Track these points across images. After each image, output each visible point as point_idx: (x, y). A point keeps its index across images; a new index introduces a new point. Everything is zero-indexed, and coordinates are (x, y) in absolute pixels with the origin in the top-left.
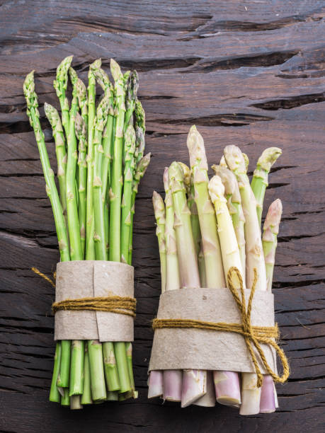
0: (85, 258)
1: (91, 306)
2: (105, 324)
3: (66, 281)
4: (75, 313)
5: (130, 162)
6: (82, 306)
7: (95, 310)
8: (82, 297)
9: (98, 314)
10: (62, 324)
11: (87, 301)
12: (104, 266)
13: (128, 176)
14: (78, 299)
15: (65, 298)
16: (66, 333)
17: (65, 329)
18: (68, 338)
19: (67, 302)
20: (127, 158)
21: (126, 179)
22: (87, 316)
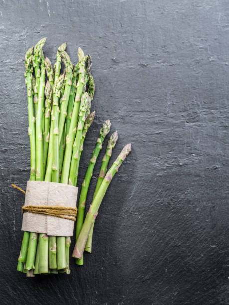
0: (44, 180)
1: (44, 211)
2: (52, 225)
3: (32, 194)
4: (34, 215)
5: (82, 117)
6: (39, 211)
7: (47, 215)
8: (40, 205)
9: (49, 217)
10: (26, 221)
11: (42, 208)
12: (56, 186)
13: (80, 127)
14: (37, 206)
15: (30, 204)
16: (28, 227)
17: (28, 224)
18: (28, 231)
19: (30, 207)
20: (81, 114)
21: (79, 128)
22: (41, 218)
